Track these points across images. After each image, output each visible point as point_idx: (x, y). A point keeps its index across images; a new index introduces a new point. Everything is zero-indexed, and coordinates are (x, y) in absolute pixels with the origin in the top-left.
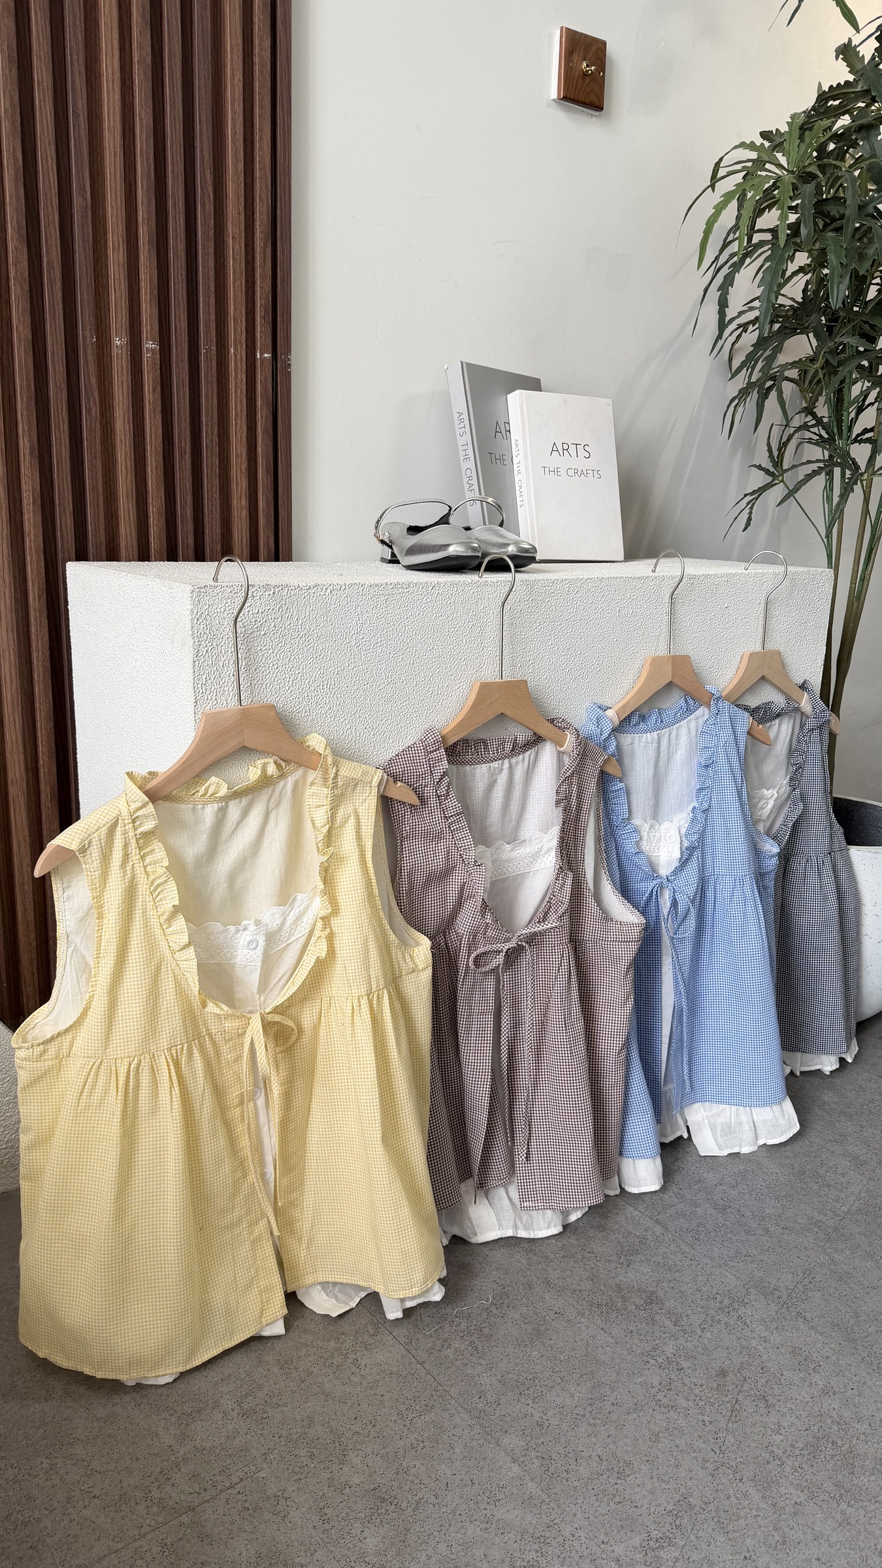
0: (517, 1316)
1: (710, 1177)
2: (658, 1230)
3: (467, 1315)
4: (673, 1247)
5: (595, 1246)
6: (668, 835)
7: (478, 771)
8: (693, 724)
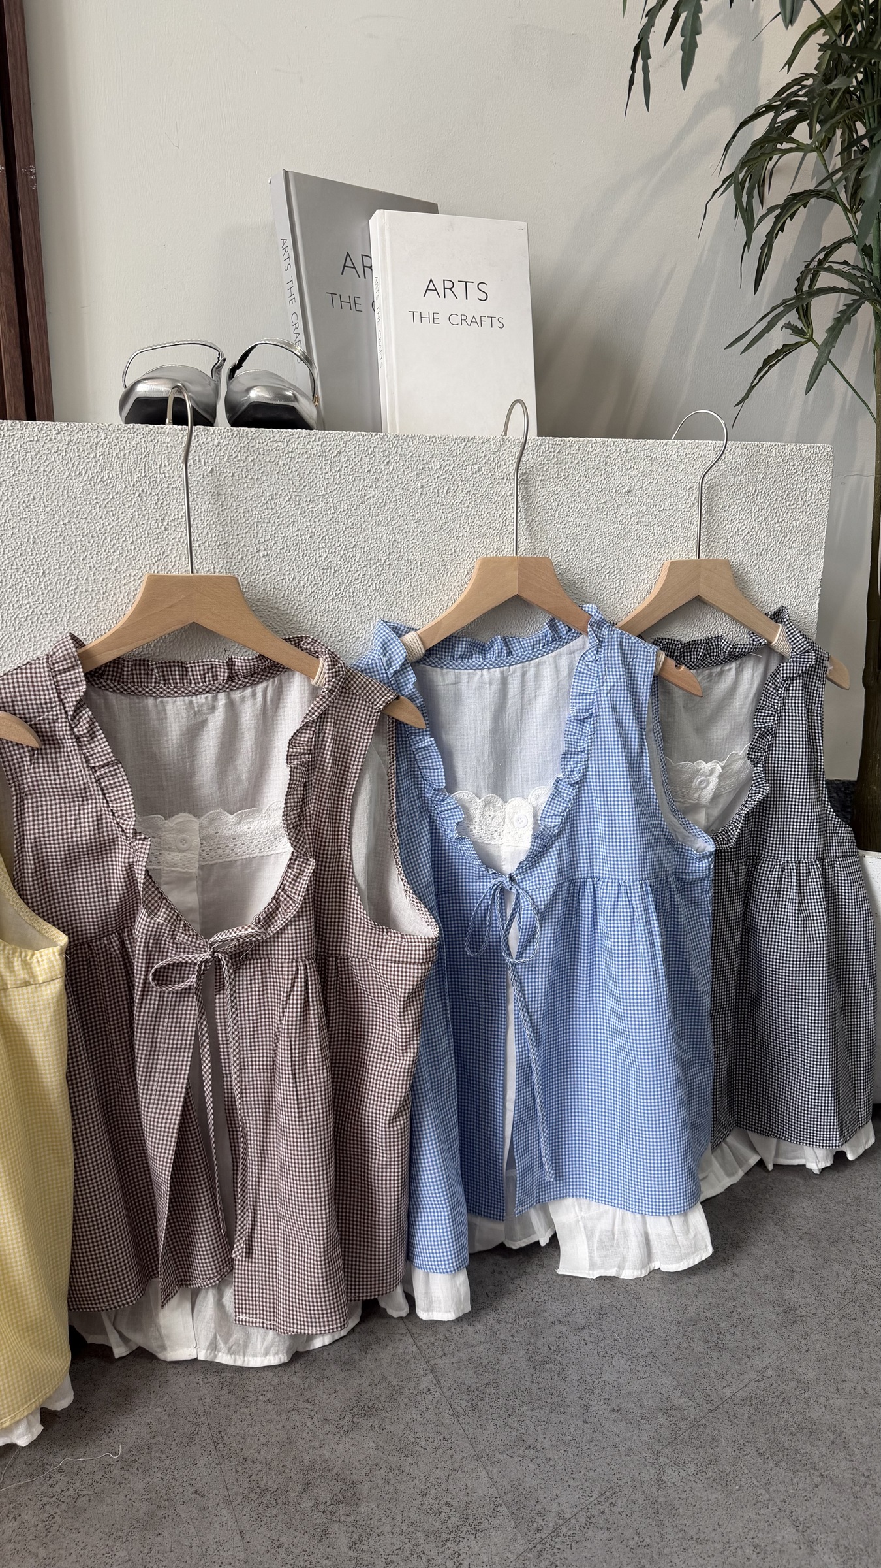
0: (139, 1486)
1: (554, 1309)
2: (427, 1381)
3: (75, 1470)
4: (428, 1415)
5: (320, 1393)
6: (516, 817)
7: (169, 707)
8: (564, 661)
